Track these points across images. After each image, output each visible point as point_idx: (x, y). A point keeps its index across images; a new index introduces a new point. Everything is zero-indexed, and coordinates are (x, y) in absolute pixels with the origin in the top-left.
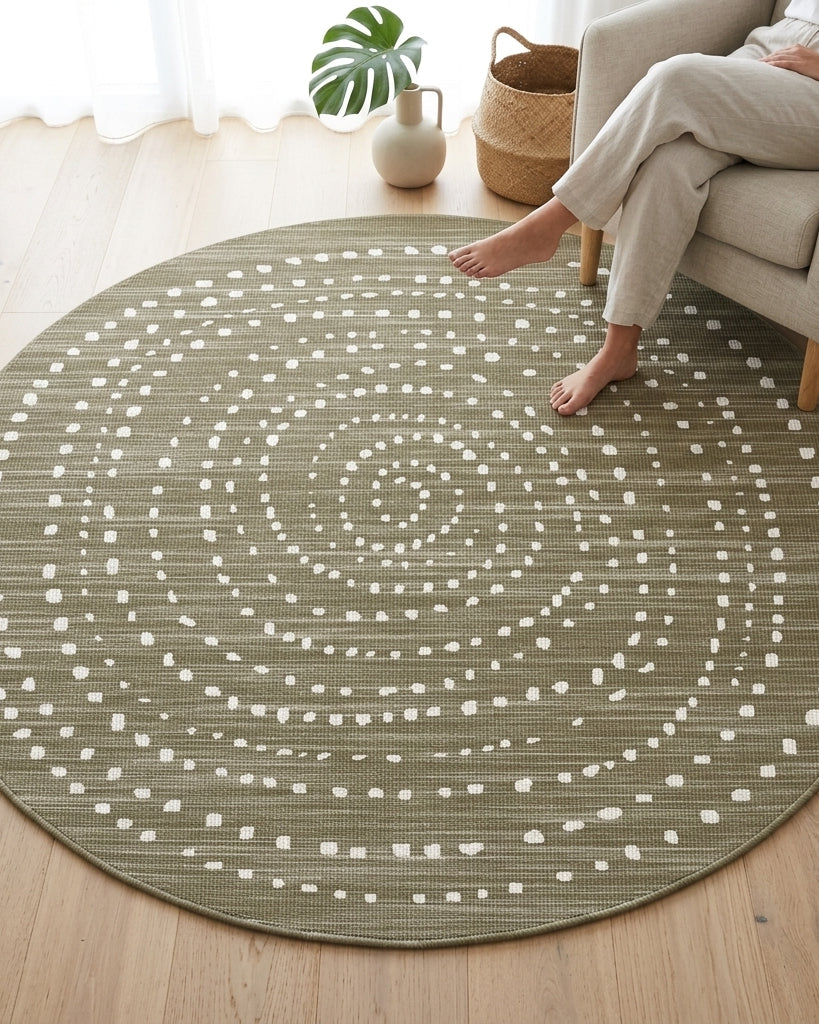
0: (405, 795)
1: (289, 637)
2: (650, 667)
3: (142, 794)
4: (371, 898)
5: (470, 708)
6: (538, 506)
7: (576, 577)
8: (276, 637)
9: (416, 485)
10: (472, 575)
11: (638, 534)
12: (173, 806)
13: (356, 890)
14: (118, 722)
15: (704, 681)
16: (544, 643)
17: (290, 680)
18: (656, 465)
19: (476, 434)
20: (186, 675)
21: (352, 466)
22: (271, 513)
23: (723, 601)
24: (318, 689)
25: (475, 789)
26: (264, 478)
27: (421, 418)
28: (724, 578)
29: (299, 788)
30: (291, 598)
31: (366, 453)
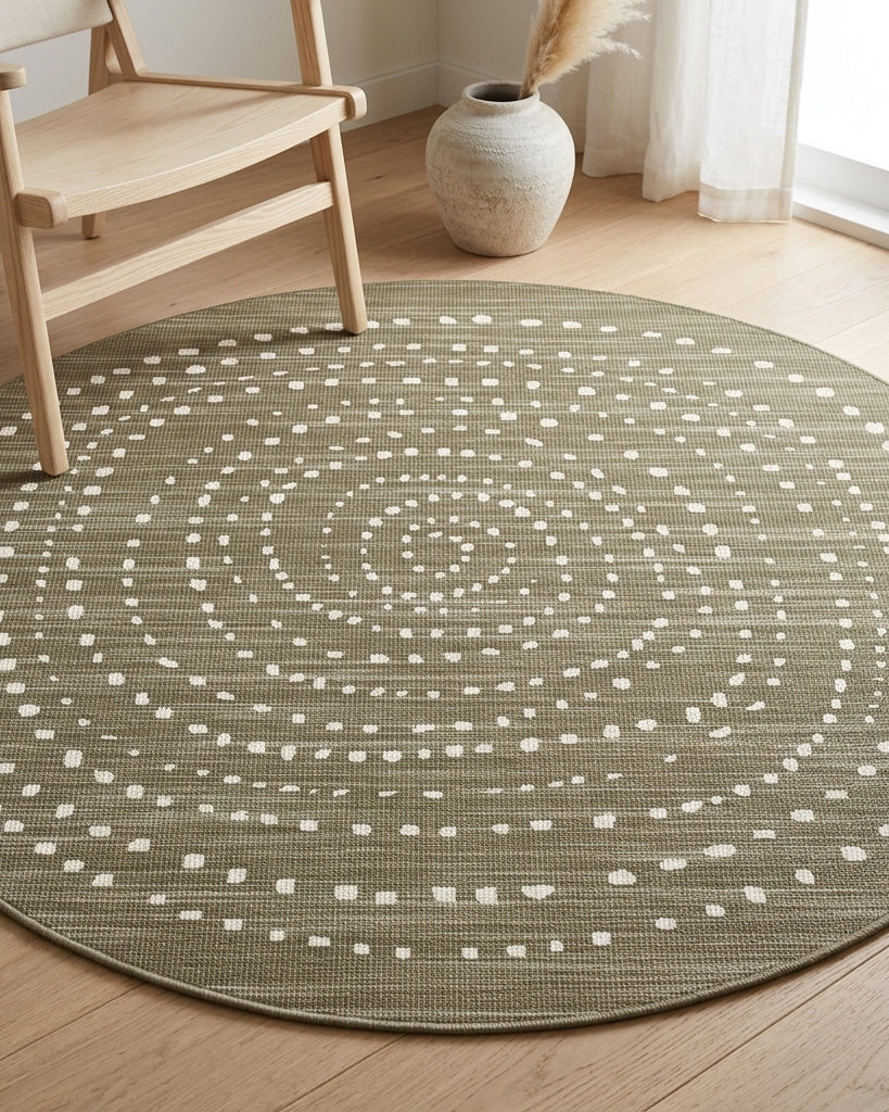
0: (449, 832)
1: (298, 677)
2: (759, 705)
3: (100, 831)
4: (403, 953)
5: (530, 745)
6: (609, 558)
7: (661, 623)
8: (282, 677)
9: (456, 539)
10: (529, 621)
11: (736, 584)
12: (140, 845)
13: (383, 944)
14: (73, 759)
15: (829, 718)
16: (622, 683)
17: (298, 719)
18: (755, 521)
19: (530, 493)
20: (164, 713)
21: (376, 522)
22: (274, 564)
23: (847, 644)
24: (336, 726)
25: (541, 825)
26: (266, 532)
27: (462, 479)
28: (846, 623)
29: (308, 825)
30: (299, 642)
31: (393, 510)
